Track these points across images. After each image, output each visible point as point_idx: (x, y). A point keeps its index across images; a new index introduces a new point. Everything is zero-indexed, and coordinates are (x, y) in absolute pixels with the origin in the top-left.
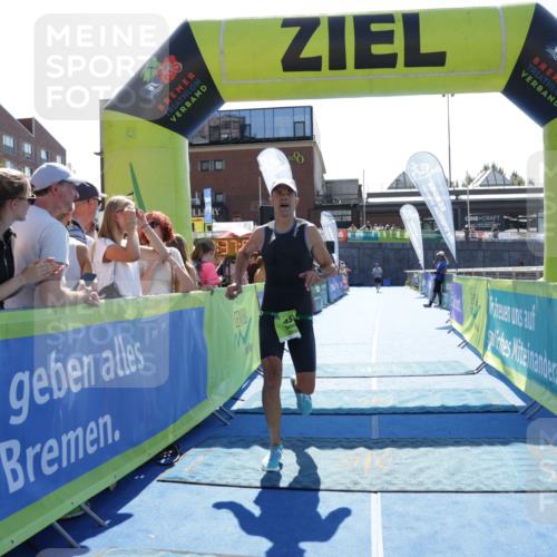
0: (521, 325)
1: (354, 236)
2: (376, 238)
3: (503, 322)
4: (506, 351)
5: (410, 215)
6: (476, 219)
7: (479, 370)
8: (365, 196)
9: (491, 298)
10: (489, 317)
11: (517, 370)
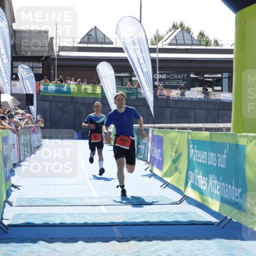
0: (215, 165)
1: (46, 89)
2: (69, 91)
3: (201, 164)
4: (204, 185)
5: (106, 72)
6: (164, 76)
7: (181, 202)
8: (56, 49)
9: (191, 146)
10: (190, 161)
11: (212, 198)
